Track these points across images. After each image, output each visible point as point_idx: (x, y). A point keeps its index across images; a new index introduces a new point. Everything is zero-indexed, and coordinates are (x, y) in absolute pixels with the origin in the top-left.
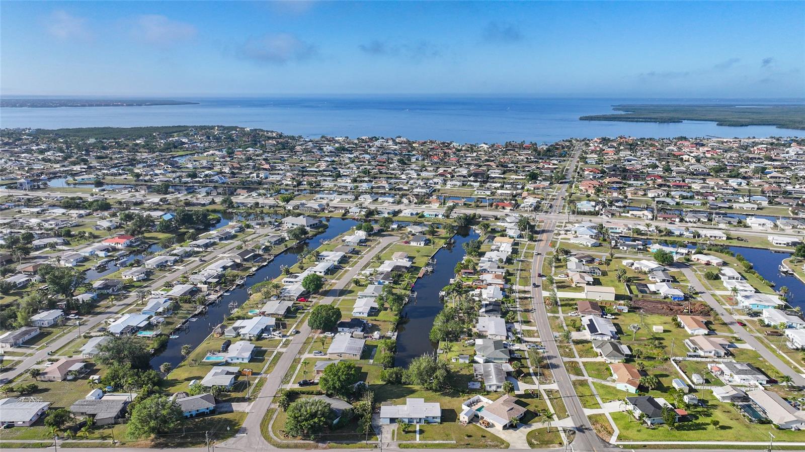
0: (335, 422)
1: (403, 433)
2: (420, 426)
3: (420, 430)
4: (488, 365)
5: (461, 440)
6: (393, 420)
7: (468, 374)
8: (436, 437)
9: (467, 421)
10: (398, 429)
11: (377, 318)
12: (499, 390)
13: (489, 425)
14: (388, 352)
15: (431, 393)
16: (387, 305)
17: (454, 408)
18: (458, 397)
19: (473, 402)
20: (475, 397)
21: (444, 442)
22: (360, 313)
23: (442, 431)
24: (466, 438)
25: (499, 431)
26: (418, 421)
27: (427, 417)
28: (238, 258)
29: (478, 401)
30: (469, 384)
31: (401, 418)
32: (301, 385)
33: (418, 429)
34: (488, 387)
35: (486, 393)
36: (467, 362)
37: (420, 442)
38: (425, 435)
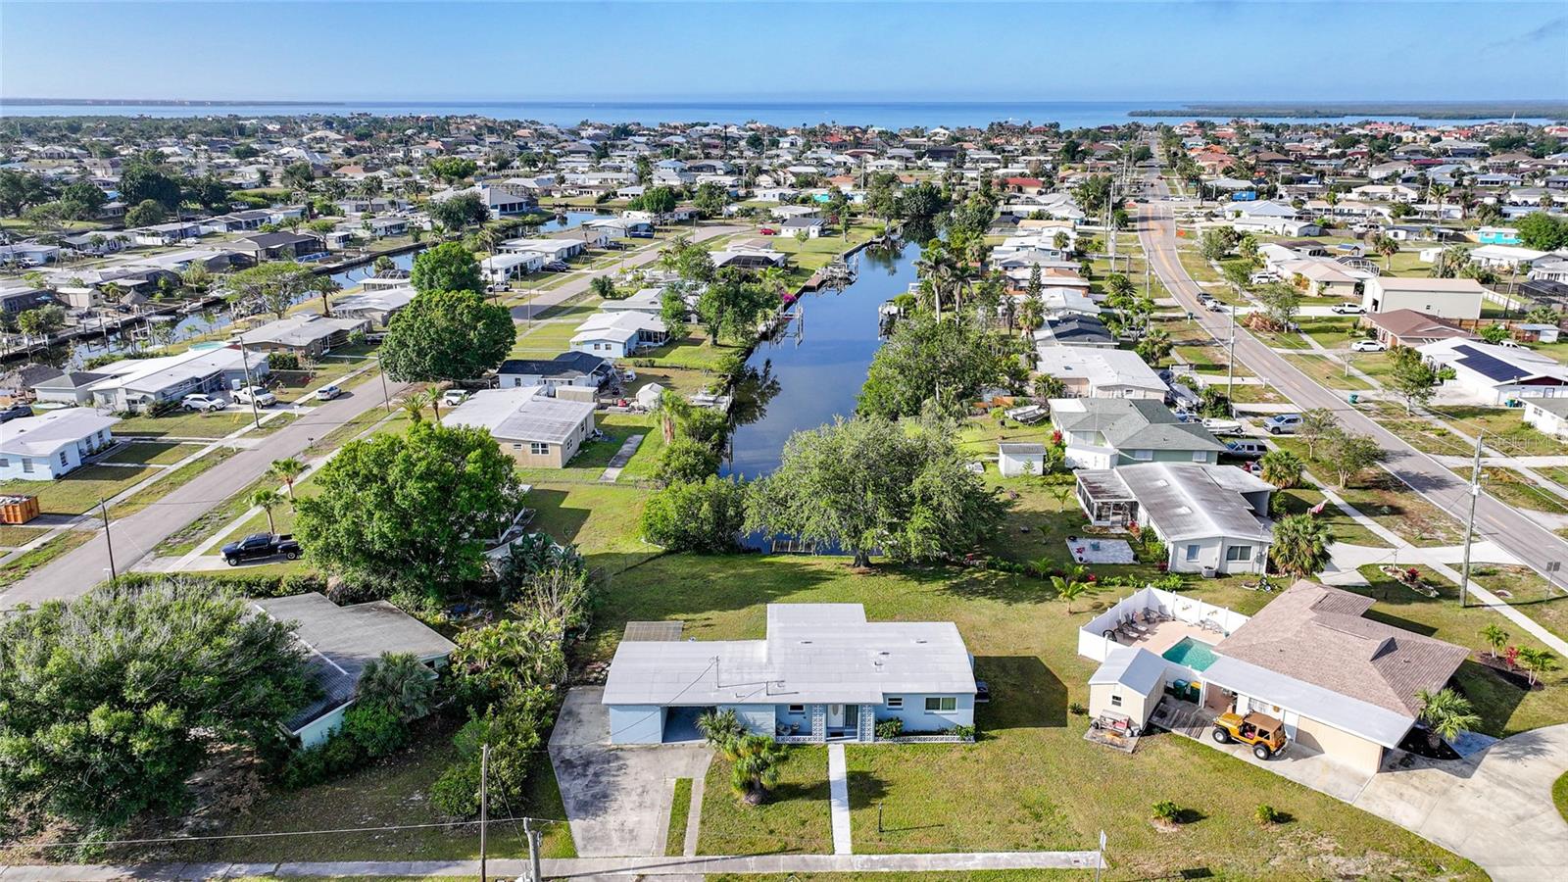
0: (312, 734)
1: (741, 797)
2: (851, 754)
3: (852, 777)
4: (1146, 471)
5: (1135, 843)
6: (679, 721)
7: (1057, 507)
8: (961, 827)
9: (1139, 721)
10: (715, 772)
11: (658, 361)
12: (1234, 567)
13: (1278, 742)
14: (688, 442)
15: (894, 586)
16: (696, 330)
17: (1033, 648)
18: (1042, 600)
19: (1131, 623)
20: (1134, 600)
21: (1026, 860)
22: (597, 346)
23: (994, 787)
24: (1165, 828)
25: (1362, 780)
26: (838, 721)
27: (894, 700)
28: (248, 247)
29: (1153, 617)
30: (1073, 546)
31: (732, 708)
32: (234, 556)
33: (838, 769)
34: (1183, 552)
35: (1175, 581)
36: (1038, 467)
37: (860, 863)
38: (885, 808)
